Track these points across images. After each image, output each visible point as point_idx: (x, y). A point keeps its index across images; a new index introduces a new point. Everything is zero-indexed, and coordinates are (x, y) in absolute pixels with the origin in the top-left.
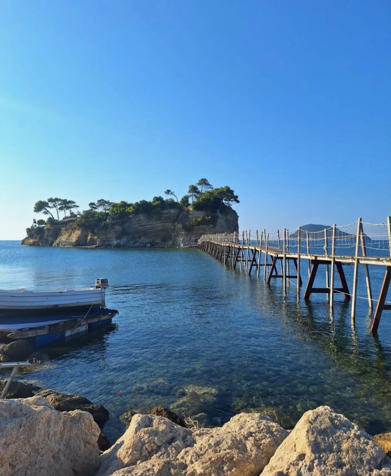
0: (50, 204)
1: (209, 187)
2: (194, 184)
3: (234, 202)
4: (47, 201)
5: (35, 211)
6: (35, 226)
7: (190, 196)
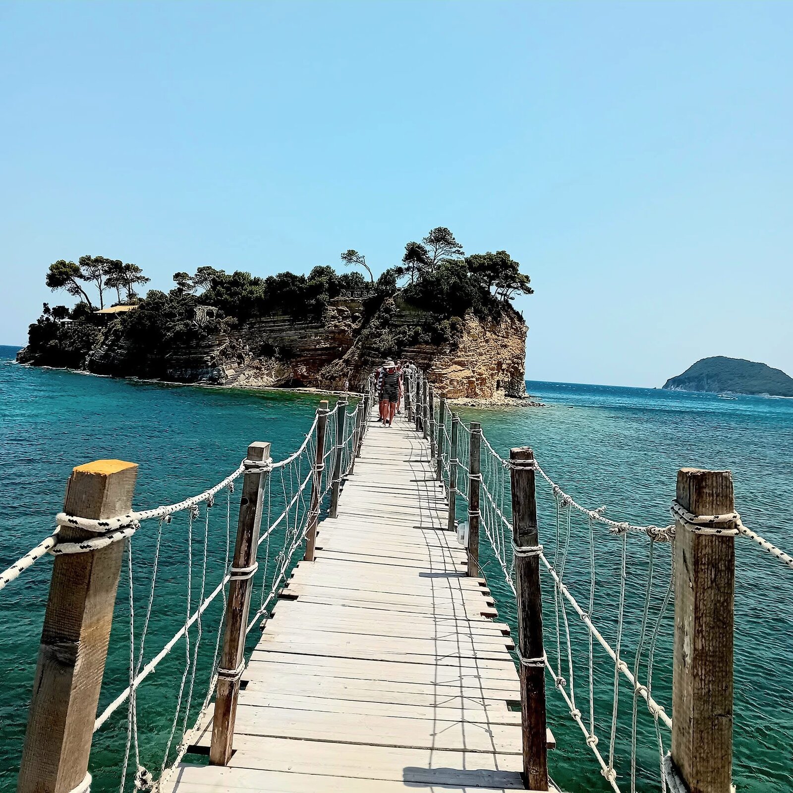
0: (84, 271)
1: (454, 250)
2: (419, 241)
3: (519, 292)
4: (77, 264)
5: (49, 285)
6: (47, 319)
7: (408, 269)
